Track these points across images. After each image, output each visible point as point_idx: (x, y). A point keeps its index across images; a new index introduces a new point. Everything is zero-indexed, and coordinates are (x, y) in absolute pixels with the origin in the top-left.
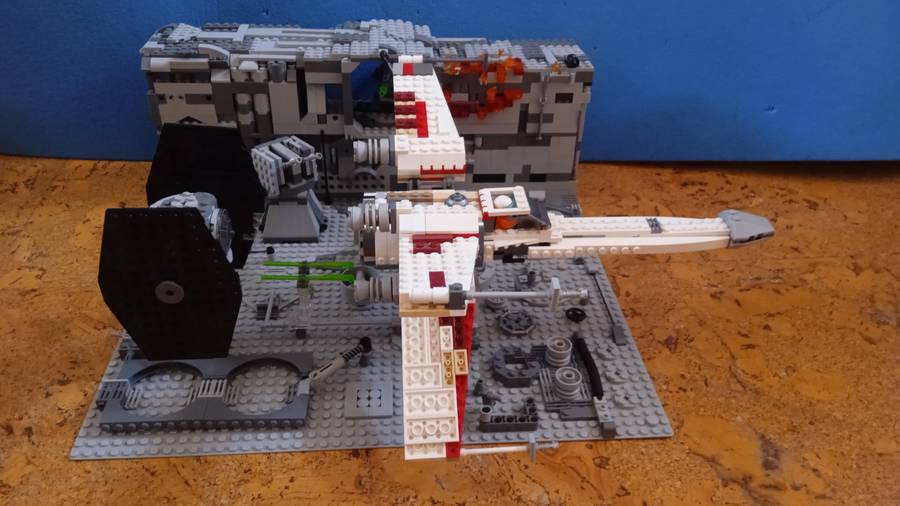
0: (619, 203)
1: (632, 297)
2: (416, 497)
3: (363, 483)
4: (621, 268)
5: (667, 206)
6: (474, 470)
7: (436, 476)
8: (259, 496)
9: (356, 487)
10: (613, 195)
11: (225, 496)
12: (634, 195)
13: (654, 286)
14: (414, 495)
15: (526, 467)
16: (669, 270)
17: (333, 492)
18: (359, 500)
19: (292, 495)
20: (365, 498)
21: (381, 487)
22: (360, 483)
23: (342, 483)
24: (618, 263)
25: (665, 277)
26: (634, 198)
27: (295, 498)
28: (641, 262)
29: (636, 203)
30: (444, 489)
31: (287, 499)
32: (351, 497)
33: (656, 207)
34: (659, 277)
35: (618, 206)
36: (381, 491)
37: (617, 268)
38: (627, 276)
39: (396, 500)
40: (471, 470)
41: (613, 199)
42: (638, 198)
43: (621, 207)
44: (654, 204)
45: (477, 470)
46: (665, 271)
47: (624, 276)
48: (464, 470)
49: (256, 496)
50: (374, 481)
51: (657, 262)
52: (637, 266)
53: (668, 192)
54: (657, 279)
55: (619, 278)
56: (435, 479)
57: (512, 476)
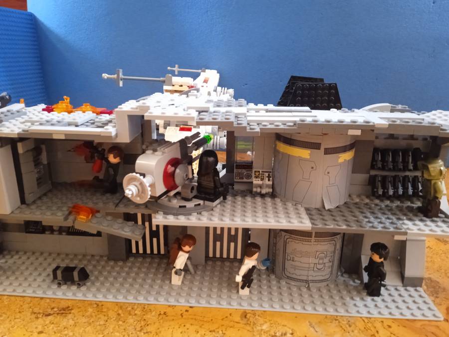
2: (292, 334)
3: (247, 317)
6: (343, 322)
7: (309, 322)
8: (165, 313)
9: (242, 320)
11: (138, 309)
14: (291, 332)
15: (390, 327)
17: (222, 319)
18: (243, 328)
19: (190, 317)
20: (248, 328)
21: (263, 322)
22: (245, 317)
23: (230, 314)
27: (192, 319)
30: (317, 332)
31: (185, 319)
32: (236, 325)
36: (261, 325)
39: (275, 333)
40: (339, 322)
45: (345, 322)
48: (334, 321)
49: (162, 313)
50: (257, 317)
56: (309, 324)
57: (377, 332)
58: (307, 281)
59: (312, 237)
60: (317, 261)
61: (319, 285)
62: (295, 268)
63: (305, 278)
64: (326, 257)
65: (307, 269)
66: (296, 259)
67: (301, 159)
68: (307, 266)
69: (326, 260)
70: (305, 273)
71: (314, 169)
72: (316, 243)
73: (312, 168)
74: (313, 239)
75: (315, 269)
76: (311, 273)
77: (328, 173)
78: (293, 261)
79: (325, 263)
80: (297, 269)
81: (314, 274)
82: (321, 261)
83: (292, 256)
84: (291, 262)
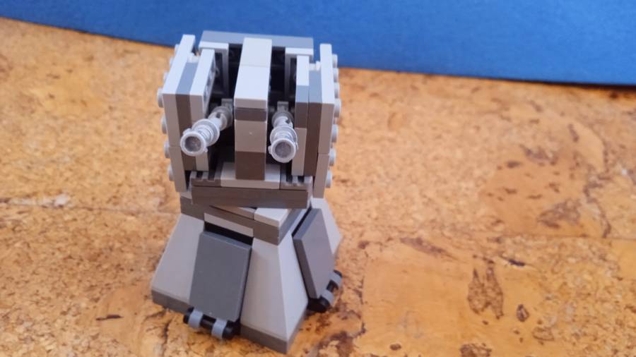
0: (505, 114)
1: (531, 323)
4: (508, 241)
5: (591, 126)
10: (495, 100)
12: (532, 103)
13: (584, 295)
16: (610, 257)
24: (500, 228)
25: (606, 276)
26: (531, 108)
28: (551, 231)
29: (535, 115)
33: (571, 127)
34: (591, 273)
35: (503, 118)
37: (498, 240)
38: (522, 264)
41: (494, 106)
42: (539, 109)
43: (509, 119)
44: (566, 121)
46: (603, 258)
47: (513, 262)
51: (584, 236)
52: (543, 242)
53: (589, 106)
54: (587, 277)
55: (502, 266)
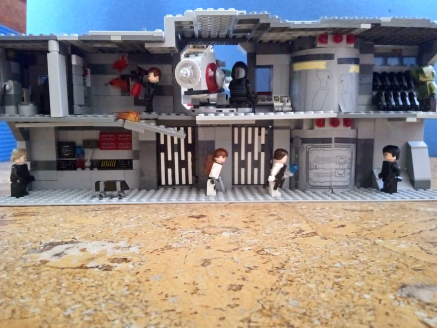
58: (330, 187)
59: (331, 143)
60: (337, 166)
61: (342, 190)
62: (318, 175)
63: (328, 184)
64: (345, 163)
65: (330, 175)
66: (319, 166)
67: (317, 70)
68: (329, 171)
69: (345, 166)
70: (328, 179)
71: (330, 77)
72: (336, 148)
73: (329, 77)
74: (333, 144)
75: (337, 175)
76: (334, 178)
77: (342, 81)
78: (316, 169)
79: (344, 169)
80: (321, 176)
81: (337, 180)
82: (341, 167)
83: (314, 164)
84: (314, 171)
